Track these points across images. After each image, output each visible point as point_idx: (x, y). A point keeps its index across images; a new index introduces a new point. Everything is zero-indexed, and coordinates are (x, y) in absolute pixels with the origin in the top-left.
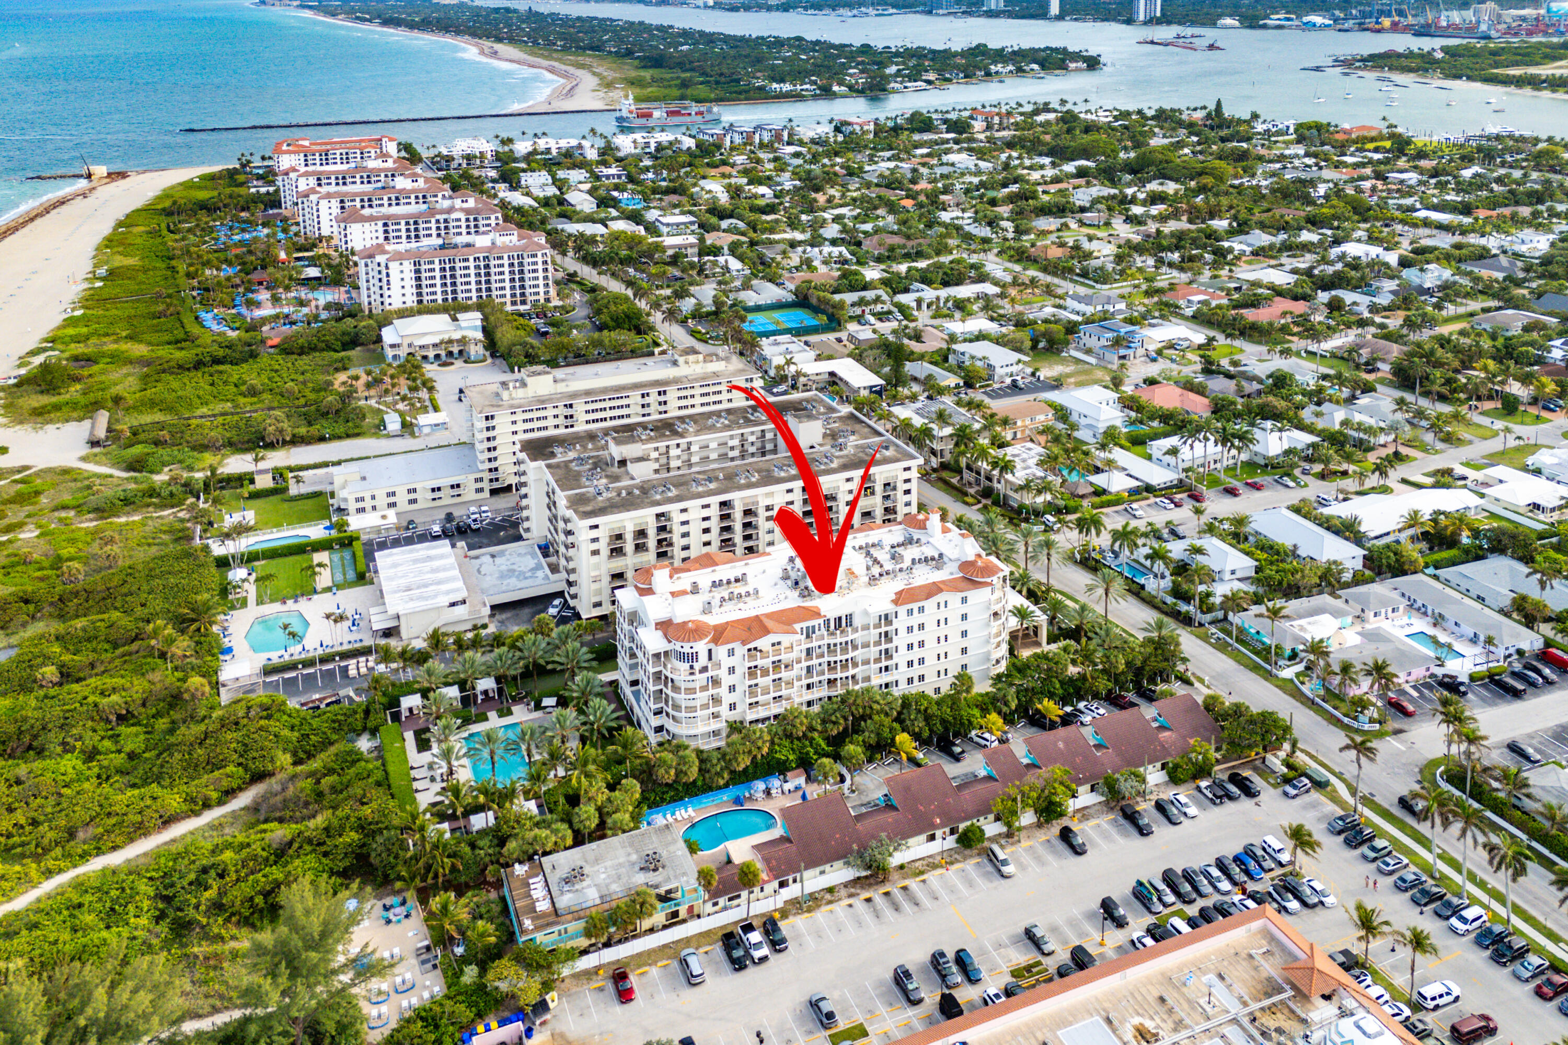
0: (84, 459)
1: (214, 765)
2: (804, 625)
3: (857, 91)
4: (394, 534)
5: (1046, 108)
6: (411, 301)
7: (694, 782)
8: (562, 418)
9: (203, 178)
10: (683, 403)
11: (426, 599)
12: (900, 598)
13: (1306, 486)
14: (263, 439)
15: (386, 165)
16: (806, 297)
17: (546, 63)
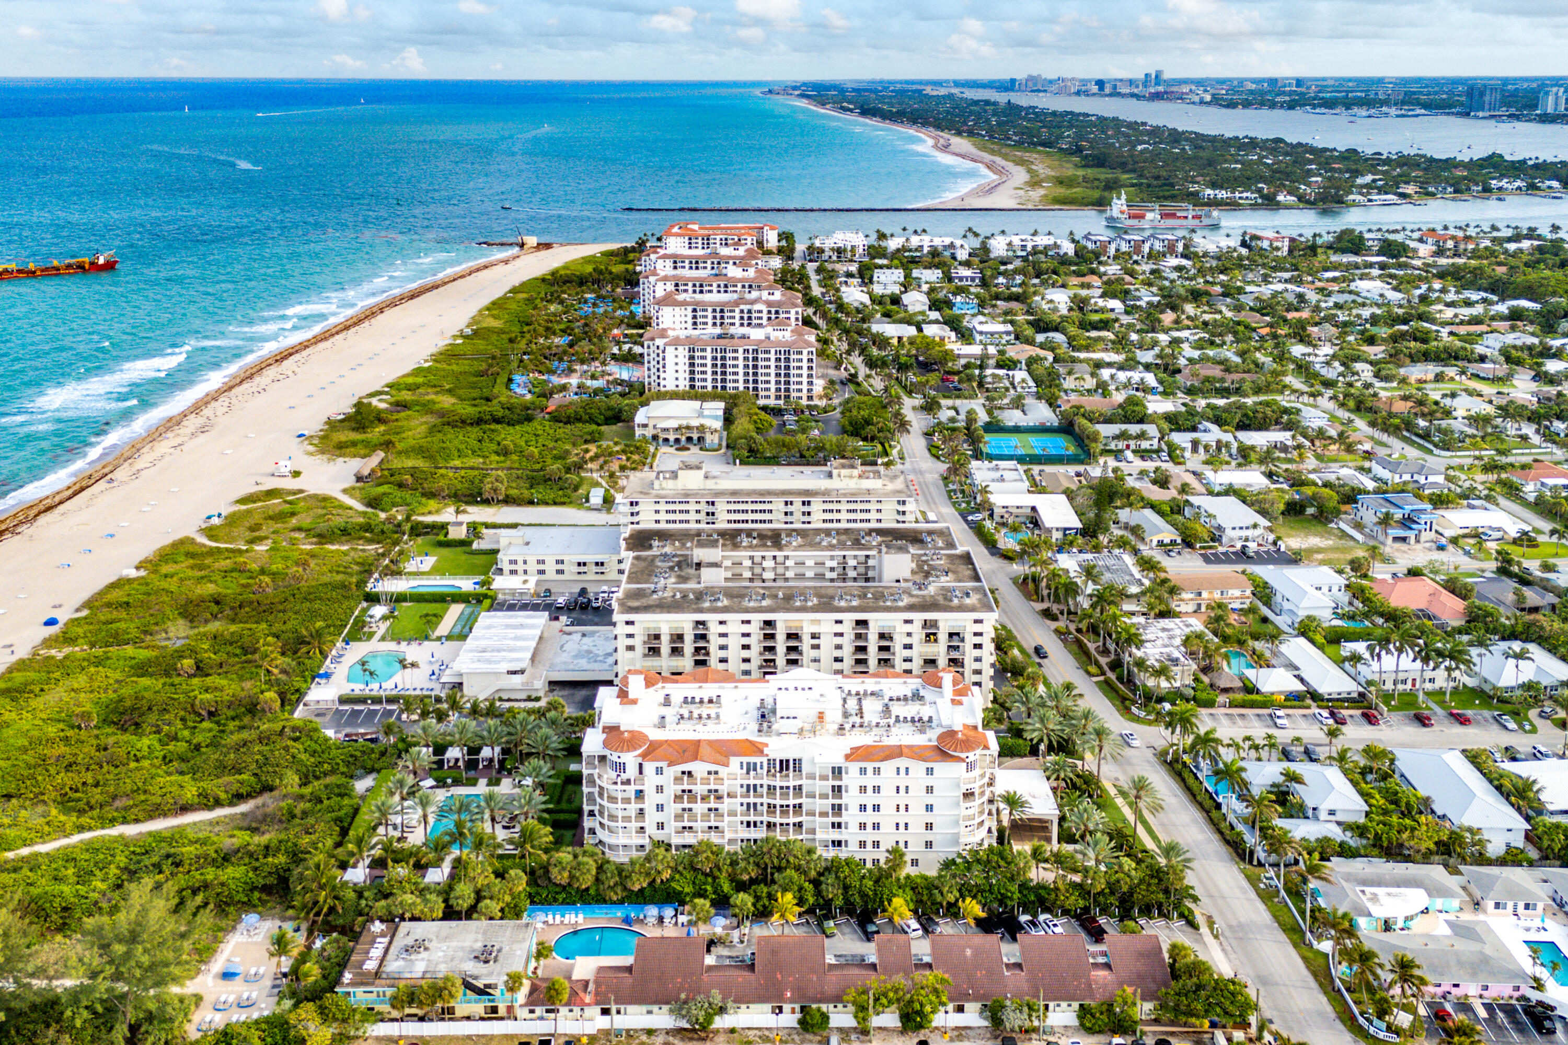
0: (345, 491)
1: (237, 770)
2: (745, 760)
3: (1308, 202)
4: (526, 599)
5: (1532, 234)
6: (684, 385)
7: (587, 889)
8: (703, 514)
9: (604, 254)
10: (828, 516)
11: (489, 661)
12: (854, 754)
13: (1534, 730)
14: (480, 494)
15: (736, 253)
16: (1071, 424)
17: (987, 157)
